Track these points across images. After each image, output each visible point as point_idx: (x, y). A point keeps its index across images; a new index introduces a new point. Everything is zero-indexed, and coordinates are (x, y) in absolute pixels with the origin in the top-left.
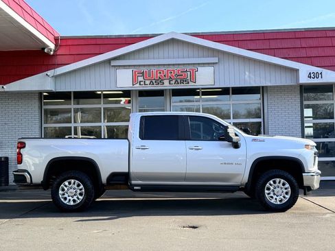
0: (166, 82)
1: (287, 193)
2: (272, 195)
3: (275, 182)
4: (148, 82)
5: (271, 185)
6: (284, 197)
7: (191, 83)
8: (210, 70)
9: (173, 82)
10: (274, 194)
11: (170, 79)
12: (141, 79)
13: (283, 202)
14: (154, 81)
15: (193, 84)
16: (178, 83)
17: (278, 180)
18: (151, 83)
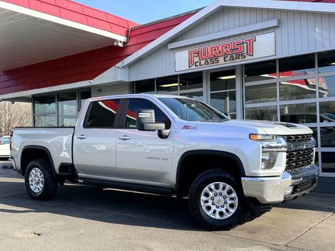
0: (221, 60)
1: (232, 206)
2: (210, 204)
3: (217, 187)
4: (203, 62)
5: (211, 190)
6: (227, 211)
7: (248, 57)
8: (270, 36)
9: (228, 59)
10: (213, 204)
11: (225, 56)
12: (196, 59)
13: (225, 217)
14: (209, 60)
15: (250, 57)
16: (233, 59)
17: (221, 184)
18: (207, 63)
